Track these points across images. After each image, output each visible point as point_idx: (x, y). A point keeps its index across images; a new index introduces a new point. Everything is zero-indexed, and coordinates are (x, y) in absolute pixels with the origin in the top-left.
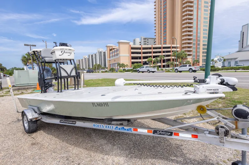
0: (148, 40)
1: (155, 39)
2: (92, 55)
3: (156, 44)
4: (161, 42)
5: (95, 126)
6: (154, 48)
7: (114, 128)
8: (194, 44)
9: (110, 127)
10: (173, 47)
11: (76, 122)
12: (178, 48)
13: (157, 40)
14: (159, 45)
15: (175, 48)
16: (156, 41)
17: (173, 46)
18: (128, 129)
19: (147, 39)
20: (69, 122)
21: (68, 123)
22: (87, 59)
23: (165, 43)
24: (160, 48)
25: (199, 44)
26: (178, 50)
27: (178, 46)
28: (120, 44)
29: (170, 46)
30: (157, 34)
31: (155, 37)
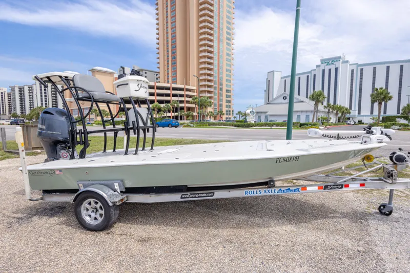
0: (146, 73)
1: (159, 73)
2: (20, 88)
3: (159, 82)
4: (168, 79)
5: (248, 193)
6: (159, 88)
7: (277, 192)
8: (215, 89)
9: (270, 191)
10: (187, 90)
11: (214, 193)
12: (194, 92)
13: (161, 75)
14: (164, 83)
15: (190, 91)
16: (159, 77)
17: (187, 87)
18: (295, 190)
19: (144, 71)
20: (200, 195)
21: (199, 197)
22: (6, 95)
23: (175, 81)
24: (168, 89)
25: (221, 89)
26: (195, 94)
27: (195, 88)
28: (96, 72)
29: (182, 86)
30: (161, 65)
31: (157, 70)
